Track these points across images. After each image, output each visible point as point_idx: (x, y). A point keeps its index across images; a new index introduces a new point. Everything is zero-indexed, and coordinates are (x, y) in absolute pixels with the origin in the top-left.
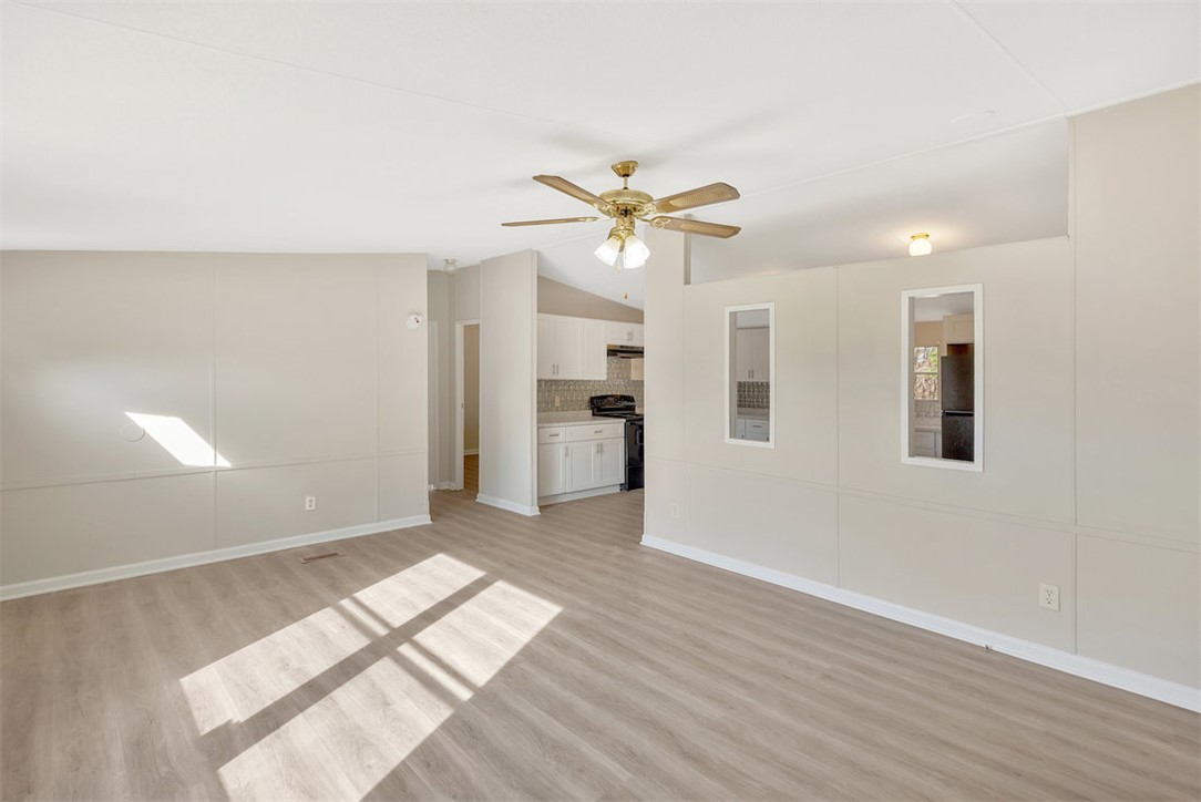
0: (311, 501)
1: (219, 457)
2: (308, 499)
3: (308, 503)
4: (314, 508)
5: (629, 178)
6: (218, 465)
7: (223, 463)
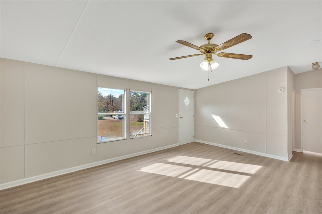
0: (246, 141)
1: (226, 126)
2: (245, 140)
3: (245, 141)
4: (246, 143)
5: (211, 40)
6: (226, 127)
7: (227, 127)
